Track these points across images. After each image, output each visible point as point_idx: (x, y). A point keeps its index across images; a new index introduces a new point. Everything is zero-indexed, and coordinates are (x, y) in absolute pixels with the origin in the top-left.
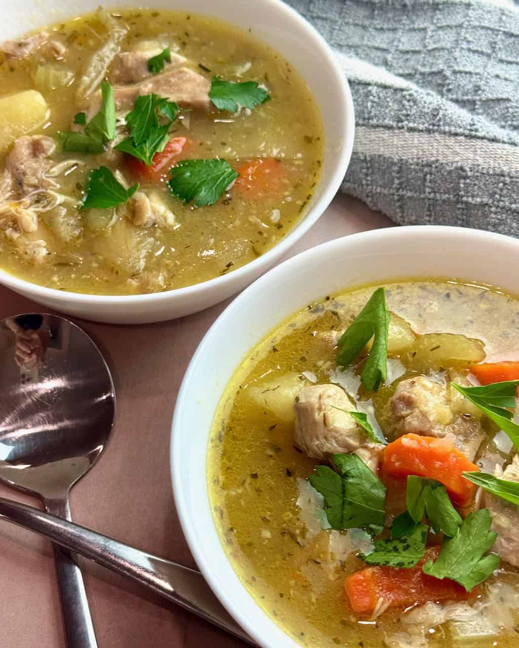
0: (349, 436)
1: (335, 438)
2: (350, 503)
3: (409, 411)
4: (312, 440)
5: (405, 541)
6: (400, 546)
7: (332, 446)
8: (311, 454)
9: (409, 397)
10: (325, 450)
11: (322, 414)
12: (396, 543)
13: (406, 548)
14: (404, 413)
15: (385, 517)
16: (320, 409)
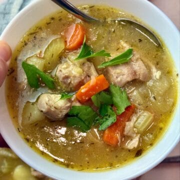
0: (66, 104)
1: (63, 109)
2: (85, 120)
3: (70, 80)
4: (58, 116)
5: (107, 115)
6: (107, 117)
7: (65, 112)
8: (61, 120)
9: (66, 76)
10: (64, 114)
11: (53, 107)
12: (105, 117)
13: (109, 117)
14: (69, 82)
15: (96, 113)
16: (51, 107)
